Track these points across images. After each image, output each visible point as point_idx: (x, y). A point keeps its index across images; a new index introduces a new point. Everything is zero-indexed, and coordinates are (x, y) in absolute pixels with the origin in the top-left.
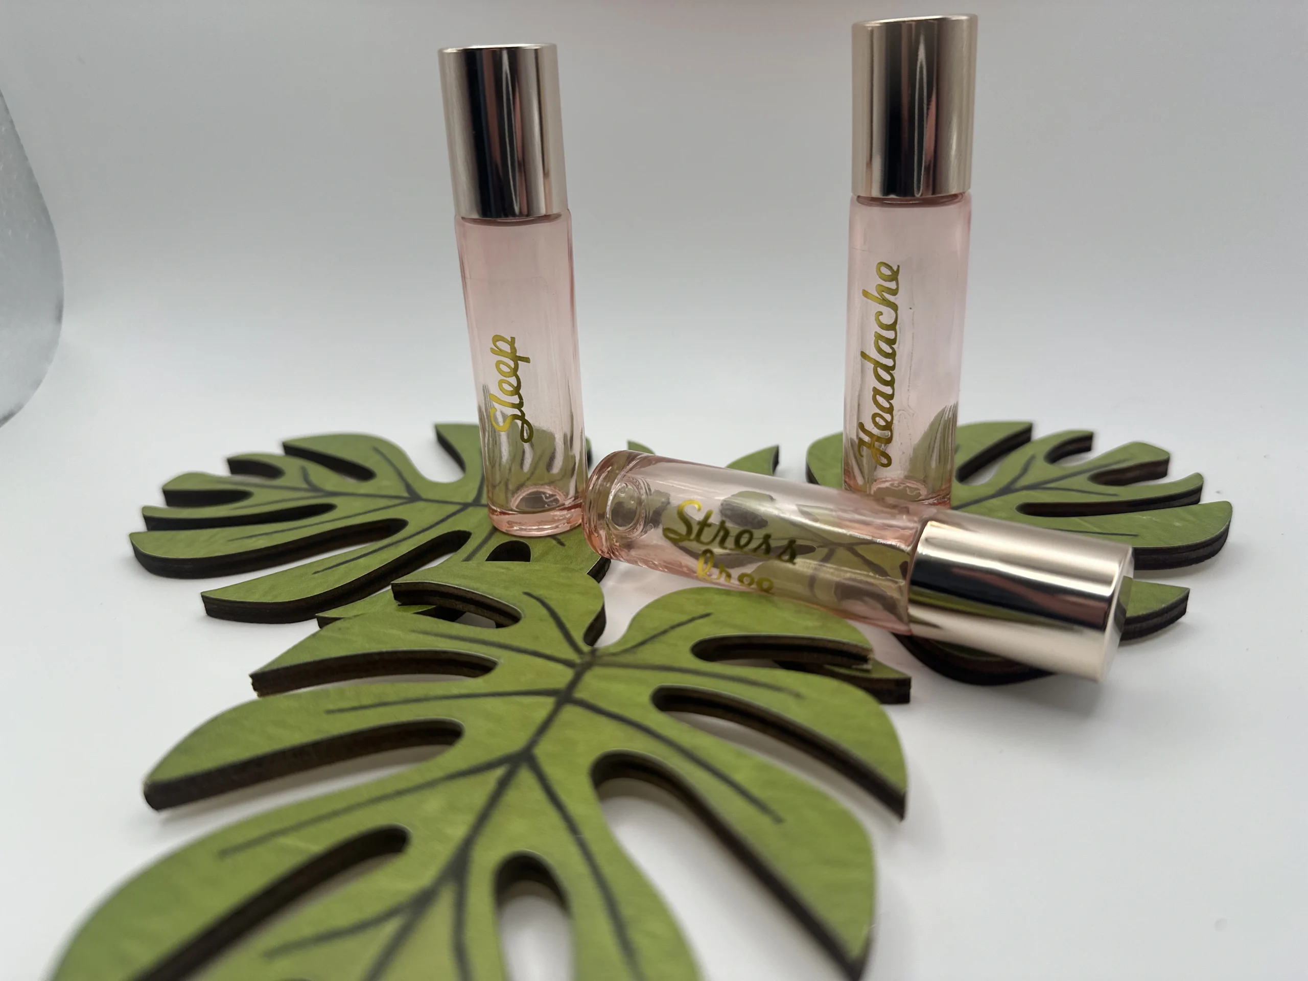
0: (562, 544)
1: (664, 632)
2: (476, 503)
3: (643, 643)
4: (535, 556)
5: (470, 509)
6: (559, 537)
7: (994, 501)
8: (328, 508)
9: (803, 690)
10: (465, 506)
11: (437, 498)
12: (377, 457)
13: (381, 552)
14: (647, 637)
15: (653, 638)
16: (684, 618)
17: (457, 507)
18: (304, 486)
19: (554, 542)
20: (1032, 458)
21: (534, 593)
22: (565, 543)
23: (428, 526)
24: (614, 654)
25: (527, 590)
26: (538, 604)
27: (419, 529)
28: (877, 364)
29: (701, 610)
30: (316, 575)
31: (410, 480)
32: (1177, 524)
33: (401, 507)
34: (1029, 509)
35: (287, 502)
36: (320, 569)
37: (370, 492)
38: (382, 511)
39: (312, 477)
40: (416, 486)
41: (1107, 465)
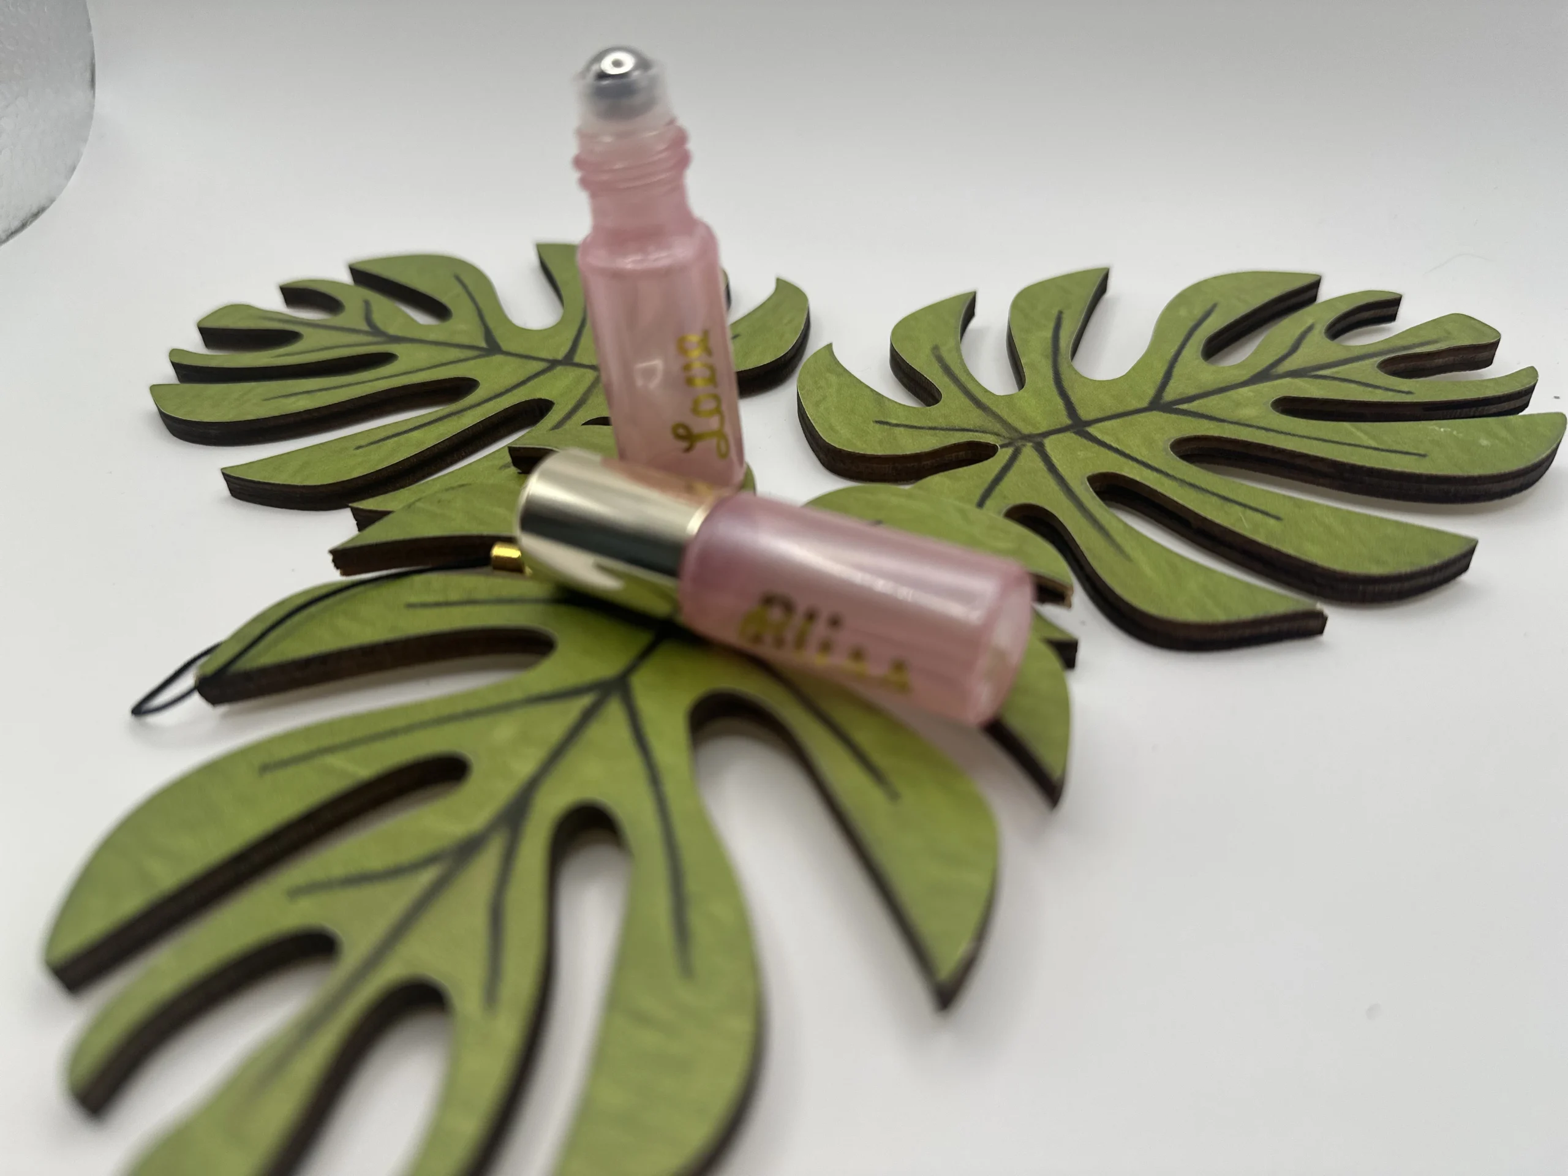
2: (568, 360)
5: (559, 369)
7: (1245, 391)
8: (388, 359)
10: (553, 365)
11: (521, 351)
12: (459, 291)
13: (438, 423)
17: (543, 366)
20: (1310, 329)
23: (502, 390)
27: (491, 394)
30: (358, 451)
32: (1484, 442)
33: (474, 362)
34: (1290, 406)
35: (340, 349)
36: (364, 443)
37: (442, 338)
38: (450, 366)
39: (375, 315)
40: (498, 332)
41: (1408, 348)
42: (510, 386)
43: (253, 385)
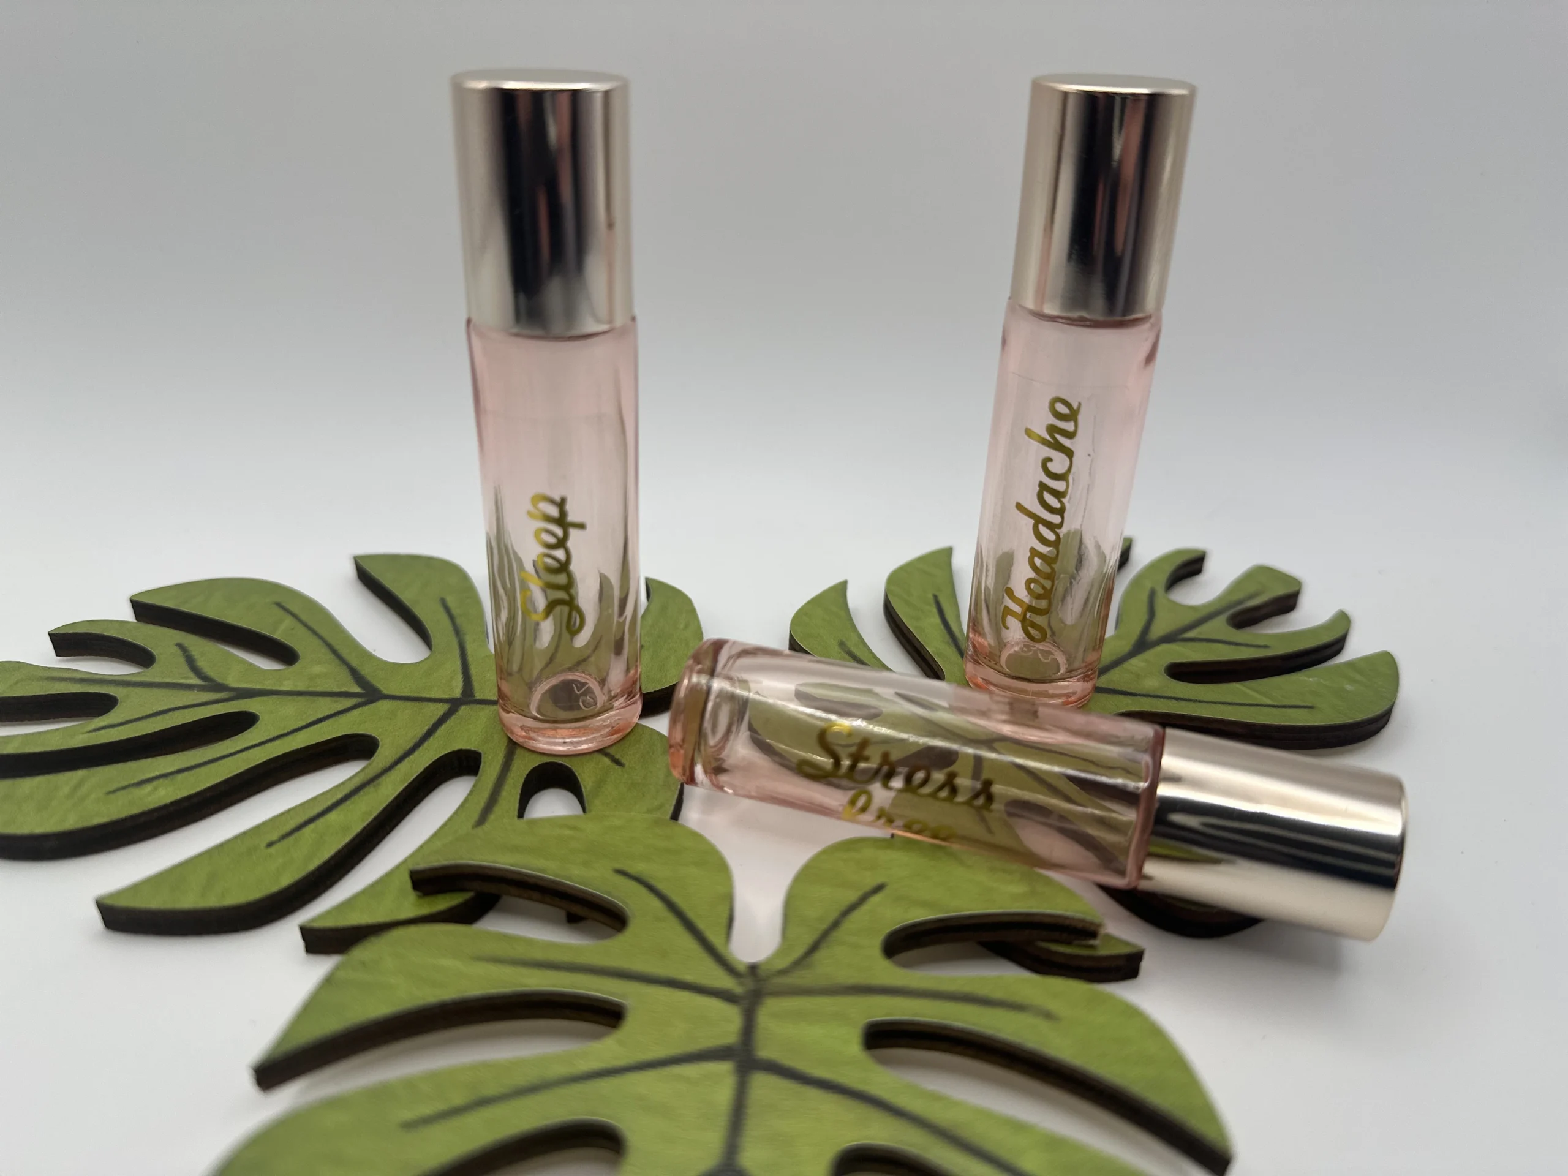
0: (618, 763)
1: (836, 925)
2: (469, 697)
3: (814, 948)
4: (588, 788)
5: (464, 710)
6: (612, 751)
7: (1137, 662)
8: (245, 721)
9: (1053, 1006)
10: (454, 705)
11: (406, 692)
12: (288, 621)
13: (356, 798)
14: (817, 936)
15: (825, 935)
16: (852, 896)
17: (442, 709)
18: (196, 681)
19: (607, 761)
20: (1154, 593)
21: (631, 870)
22: (623, 761)
23: (411, 744)
24: (783, 972)
25: (618, 866)
26: (643, 891)
27: (401, 752)
28: (1038, 520)
29: (870, 880)
30: (272, 850)
31: (354, 663)
33: (356, 712)
34: (1180, 672)
35: (177, 713)
36: (274, 837)
37: (301, 687)
38: (330, 721)
39: (202, 663)
40: (366, 671)
41: (1240, 602)
42: (416, 740)
43: (80, 773)
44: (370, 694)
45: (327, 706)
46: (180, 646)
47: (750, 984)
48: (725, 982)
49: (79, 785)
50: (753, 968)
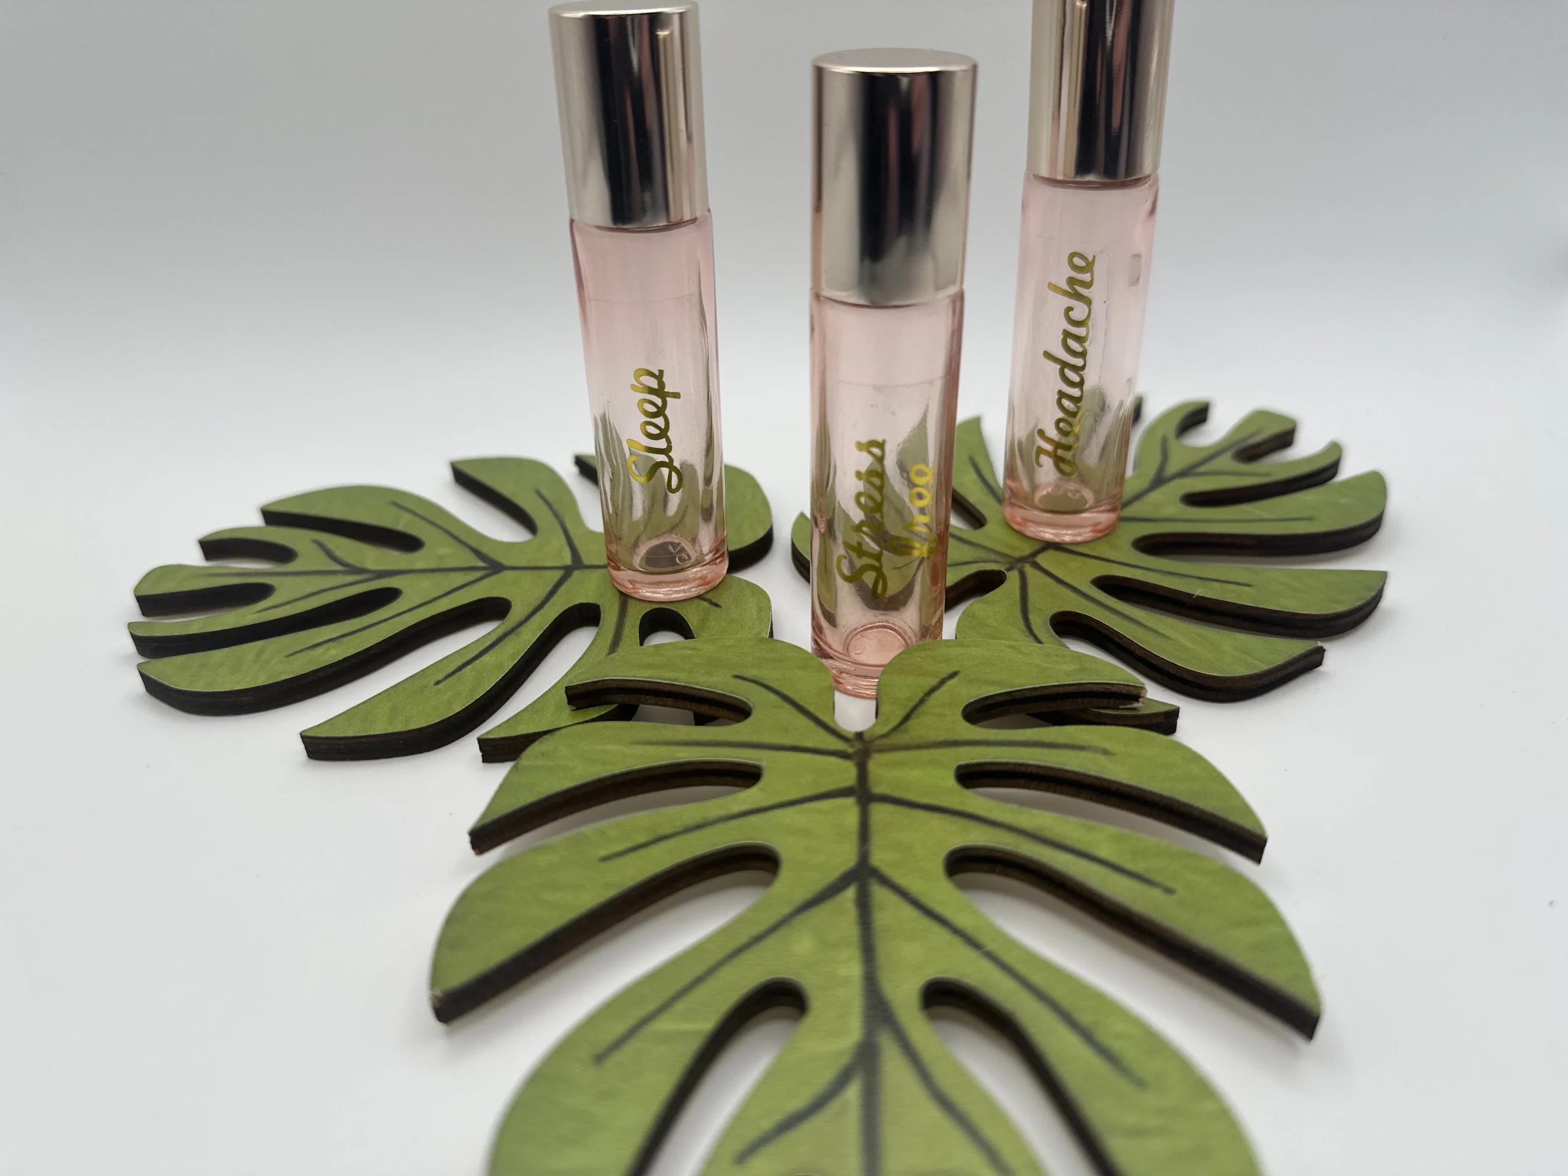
0: (716, 605)
1: (922, 701)
2: (579, 564)
3: (907, 718)
4: (695, 625)
5: (576, 574)
6: (709, 596)
7: (1155, 495)
8: (389, 595)
10: (568, 571)
11: (524, 564)
13: (501, 644)
14: (907, 710)
15: (914, 709)
16: (933, 682)
17: (557, 575)
18: (338, 568)
19: (705, 604)
20: (1165, 439)
21: (746, 676)
22: (719, 604)
23: (539, 602)
25: (736, 673)
26: (759, 688)
27: (531, 609)
29: (946, 670)
30: (440, 686)
31: (474, 544)
33: (486, 582)
34: (1195, 500)
35: (329, 593)
36: (440, 677)
37: (433, 565)
38: (465, 589)
39: (339, 554)
40: (486, 550)
41: (1243, 440)
42: (543, 597)
43: (259, 644)
44: (495, 567)
45: (459, 579)
46: (316, 542)
47: (858, 746)
48: (840, 745)
49: (260, 653)
50: (860, 735)
